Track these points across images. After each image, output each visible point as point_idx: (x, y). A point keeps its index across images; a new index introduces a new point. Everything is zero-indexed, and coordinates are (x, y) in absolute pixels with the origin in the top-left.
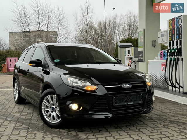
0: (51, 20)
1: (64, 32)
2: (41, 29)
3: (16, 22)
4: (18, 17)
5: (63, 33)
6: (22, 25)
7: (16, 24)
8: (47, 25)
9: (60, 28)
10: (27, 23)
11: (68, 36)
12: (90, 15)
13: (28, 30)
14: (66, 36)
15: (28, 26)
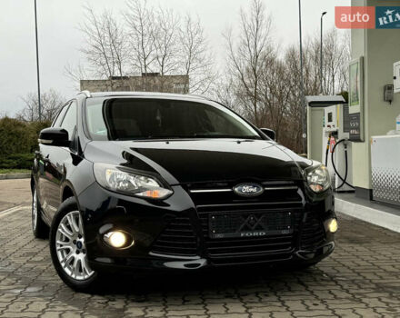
0: (172, 48)
1: (202, 77)
2: (148, 71)
3: (90, 55)
4: (95, 43)
5: (198, 79)
6: (104, 61)
7: (90, 59)
8: (161, 60)
9: (193, 65)
10: (115, 55)
11: (212, 85)
12: (263, 32)
13: (117, 74)
14: (207, 84)
15: (119, 63)
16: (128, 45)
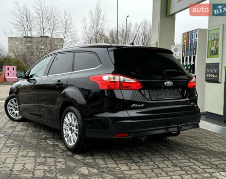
4: (19, 20)
6: (23, 29)
7: (16, 28)
9: (67, 34)
10: (29, 27)
15: (31, 31)
16: (36, 22)
